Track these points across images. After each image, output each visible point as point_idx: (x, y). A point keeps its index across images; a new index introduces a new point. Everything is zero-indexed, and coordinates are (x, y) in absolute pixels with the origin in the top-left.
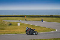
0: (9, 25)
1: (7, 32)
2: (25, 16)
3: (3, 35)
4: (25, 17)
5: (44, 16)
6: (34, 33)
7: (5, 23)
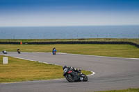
2: (21, 42)
4: (19, 43)
5: (64, 41)
6: (82, 79)
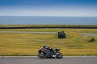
0: (90, 41)
1: (86, 53)
3: (80, 58)
7: (84, 38)
